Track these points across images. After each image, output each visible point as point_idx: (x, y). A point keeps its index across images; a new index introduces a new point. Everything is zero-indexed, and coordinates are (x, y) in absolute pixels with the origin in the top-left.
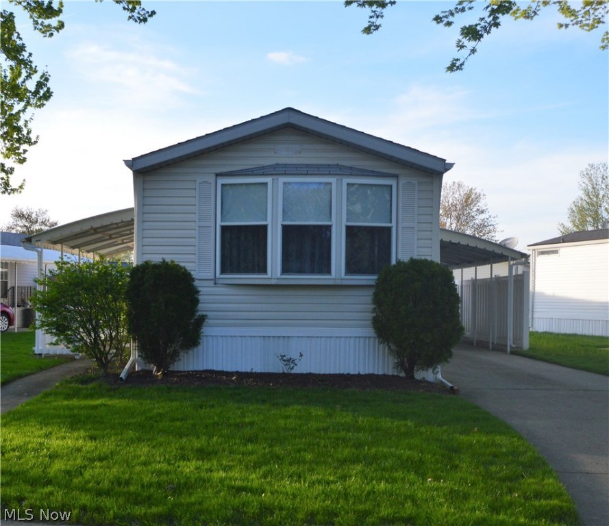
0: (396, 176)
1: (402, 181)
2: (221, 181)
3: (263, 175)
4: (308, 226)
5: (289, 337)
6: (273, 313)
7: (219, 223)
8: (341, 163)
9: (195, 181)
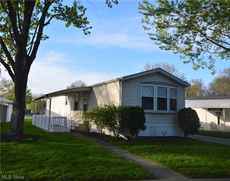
0: (177, 87)
1: (179, 88)
2: (142, 85)
3: (153, 84)
4: (161, 98)
5: (156, 127)
6: (151, 120)
7: (141, 96)
8: (167, 82)
9: (136, 84)
